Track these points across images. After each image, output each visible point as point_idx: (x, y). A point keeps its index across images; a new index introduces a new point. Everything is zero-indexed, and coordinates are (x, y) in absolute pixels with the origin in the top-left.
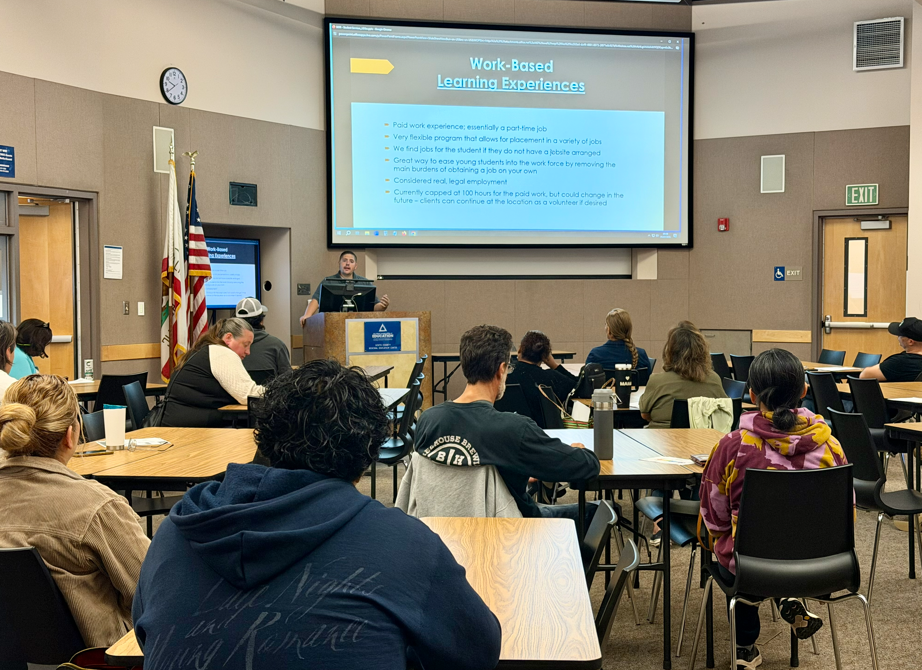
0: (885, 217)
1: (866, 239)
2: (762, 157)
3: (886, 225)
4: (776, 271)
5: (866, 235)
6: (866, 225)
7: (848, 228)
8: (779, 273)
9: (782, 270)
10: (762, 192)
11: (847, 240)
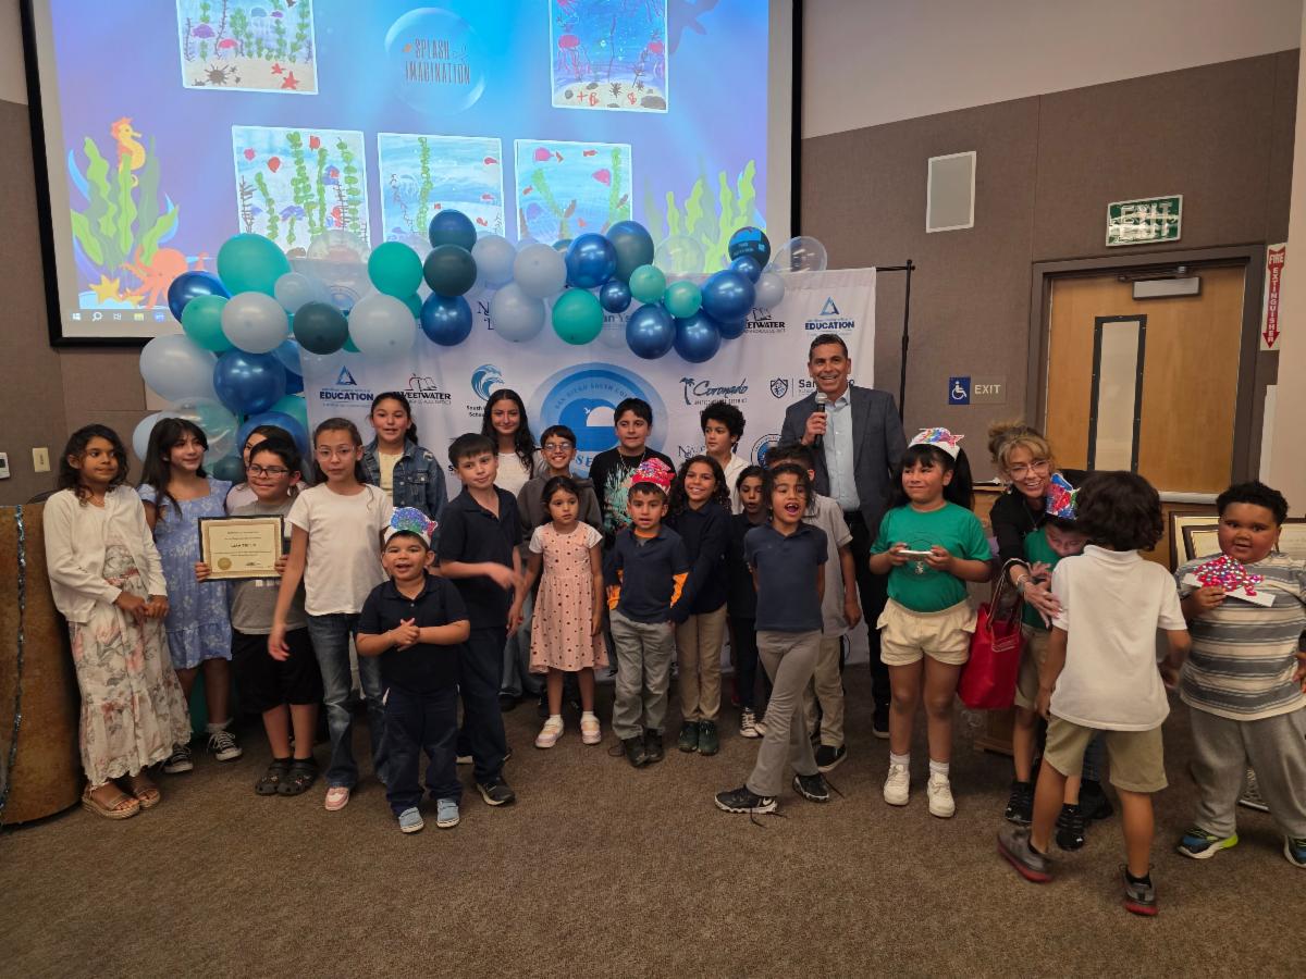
0: (1193, 268)
1: (1142, 319)
2: (931, 160)
3: (1191, 286)
4: (952, 387)
5: (1142, 309)
6: (1144, 288)
7: (1106, 297)
8: (958, 389)
9: (965, 383)
10: (929, 230)
11: (1100, 322)
